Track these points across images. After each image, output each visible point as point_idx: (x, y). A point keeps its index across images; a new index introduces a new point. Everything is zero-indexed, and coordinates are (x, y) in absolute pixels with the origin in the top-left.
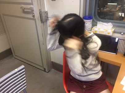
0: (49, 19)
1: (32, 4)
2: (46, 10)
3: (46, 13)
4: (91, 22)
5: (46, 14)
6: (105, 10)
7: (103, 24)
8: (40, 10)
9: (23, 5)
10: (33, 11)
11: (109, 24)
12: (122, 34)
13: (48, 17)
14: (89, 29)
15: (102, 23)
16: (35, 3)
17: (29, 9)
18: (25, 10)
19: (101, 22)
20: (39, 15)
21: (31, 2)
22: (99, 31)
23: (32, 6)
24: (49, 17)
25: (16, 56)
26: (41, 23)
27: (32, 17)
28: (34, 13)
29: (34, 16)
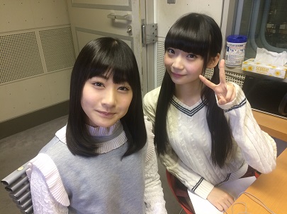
0: (159, 39)
1: (129, 8)
2: (155, 22)
3: (155, 27)
4: (243, 48)
5: (153, 30)
7: (268, 54)
8: (143, 20)
9: (113, 12)
10: (130, 21)
11: (281, 54)
13: (157, 36)
14: (237, 62)
15: (267, 51)
16: (135, 7)
17: (123, 18)
18: (116, 20)
19: (264, 49)
21: (127, 4)
22: (258, 68)
23: (129, 13)
24: (159, 35)
26: (143, 46)
27: (127, 35)
28: (130, 27)
29: (130, 32)
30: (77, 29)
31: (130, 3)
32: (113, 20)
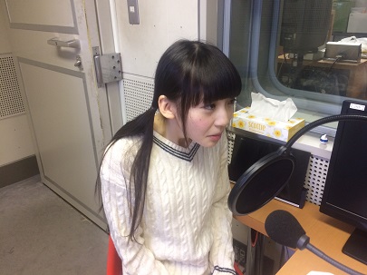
0: (125, 76)
1: (74, 30)
2: (117, 52)
3: (118, 59)
5: (114, 63)
6: (322, 61)
7: (267, 102)
8: (95, 49)
9: (57, 35)
12: (324, 138)
13: (121, 72)
15: (264, 97)
16: (82, 27)
17: (65, 44)
18: (63, 48)
20: (93, 64)
21: (72, 25)
22: (250, 124)
23: (76, 37)
24: (124, 70)
25: (46, 177)
26: (99, 87)
27: (77, 69)
28: (79, 58)
29: (80, 65)
30: (20, 59)
31: (75, 23)
32: (59, 48)
